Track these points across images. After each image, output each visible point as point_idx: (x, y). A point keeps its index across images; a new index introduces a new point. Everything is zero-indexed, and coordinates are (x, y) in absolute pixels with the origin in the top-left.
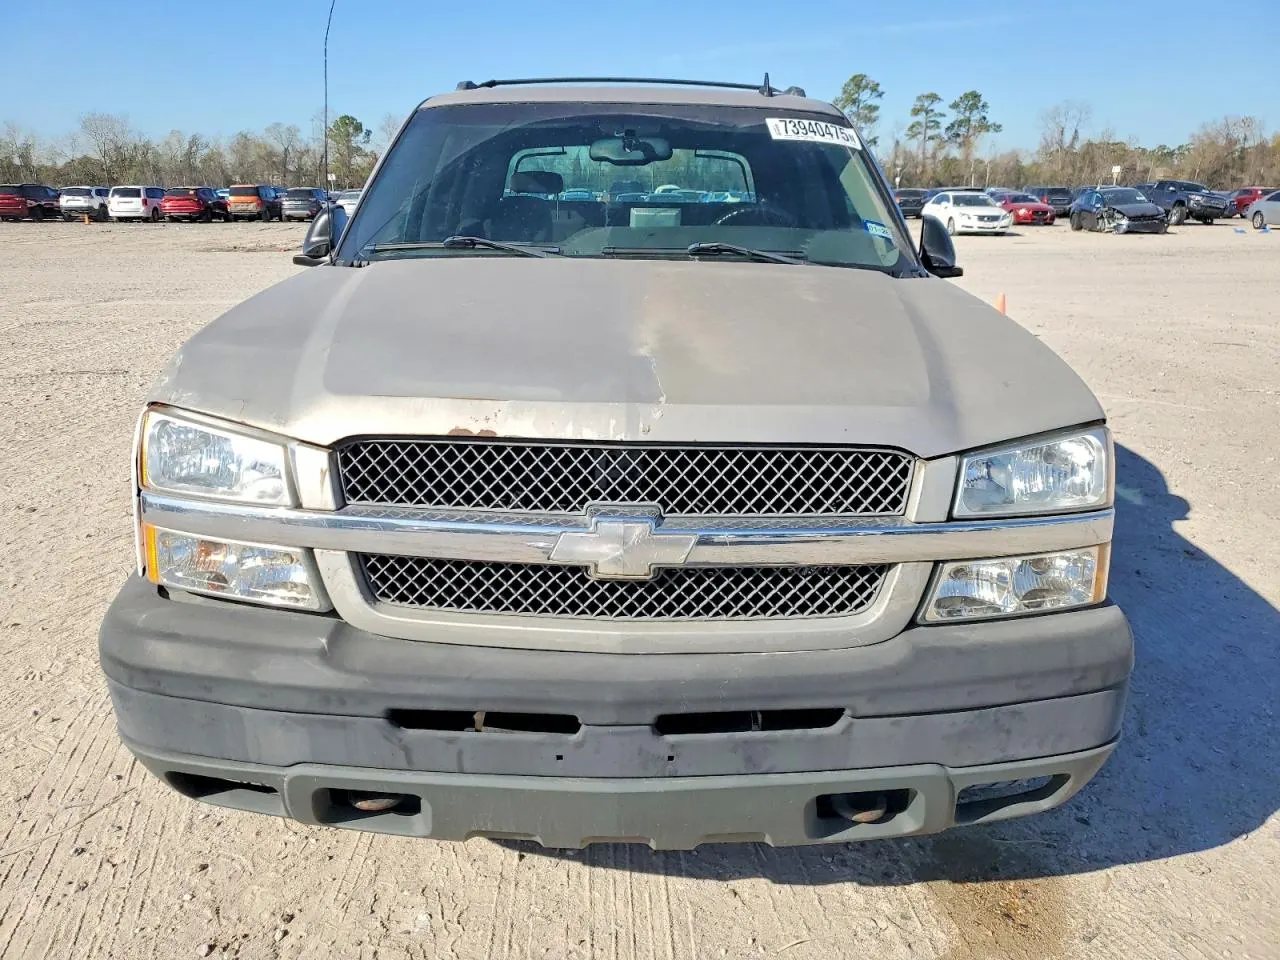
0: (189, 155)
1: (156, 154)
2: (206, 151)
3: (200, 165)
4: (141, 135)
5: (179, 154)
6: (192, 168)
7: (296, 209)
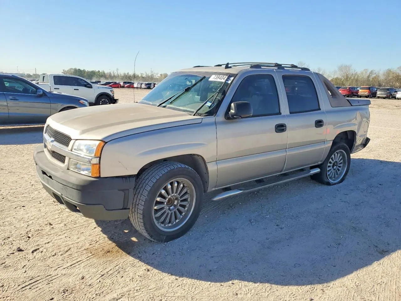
0: (369, 77)
1: (358, 76)
2: (375, 75)
3: (371, 79)
4: (355, 70)
5: (365, 77)
6: (368, 80)
7: (382, 94)
